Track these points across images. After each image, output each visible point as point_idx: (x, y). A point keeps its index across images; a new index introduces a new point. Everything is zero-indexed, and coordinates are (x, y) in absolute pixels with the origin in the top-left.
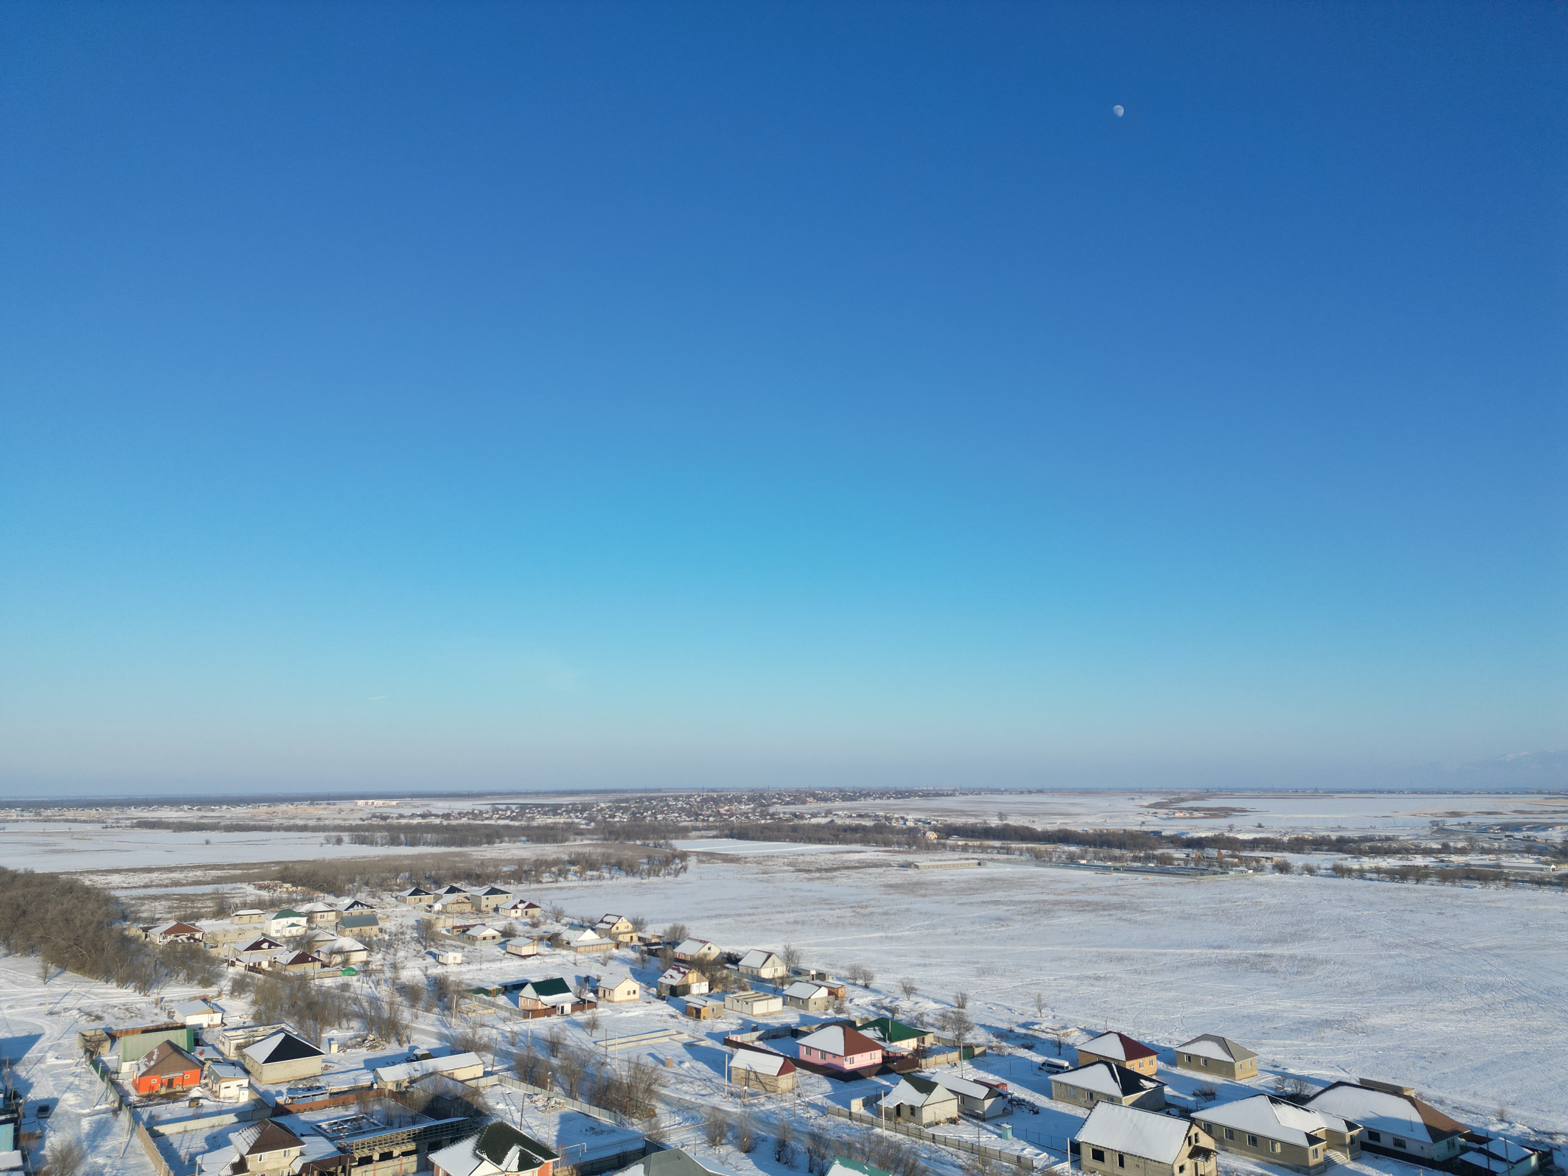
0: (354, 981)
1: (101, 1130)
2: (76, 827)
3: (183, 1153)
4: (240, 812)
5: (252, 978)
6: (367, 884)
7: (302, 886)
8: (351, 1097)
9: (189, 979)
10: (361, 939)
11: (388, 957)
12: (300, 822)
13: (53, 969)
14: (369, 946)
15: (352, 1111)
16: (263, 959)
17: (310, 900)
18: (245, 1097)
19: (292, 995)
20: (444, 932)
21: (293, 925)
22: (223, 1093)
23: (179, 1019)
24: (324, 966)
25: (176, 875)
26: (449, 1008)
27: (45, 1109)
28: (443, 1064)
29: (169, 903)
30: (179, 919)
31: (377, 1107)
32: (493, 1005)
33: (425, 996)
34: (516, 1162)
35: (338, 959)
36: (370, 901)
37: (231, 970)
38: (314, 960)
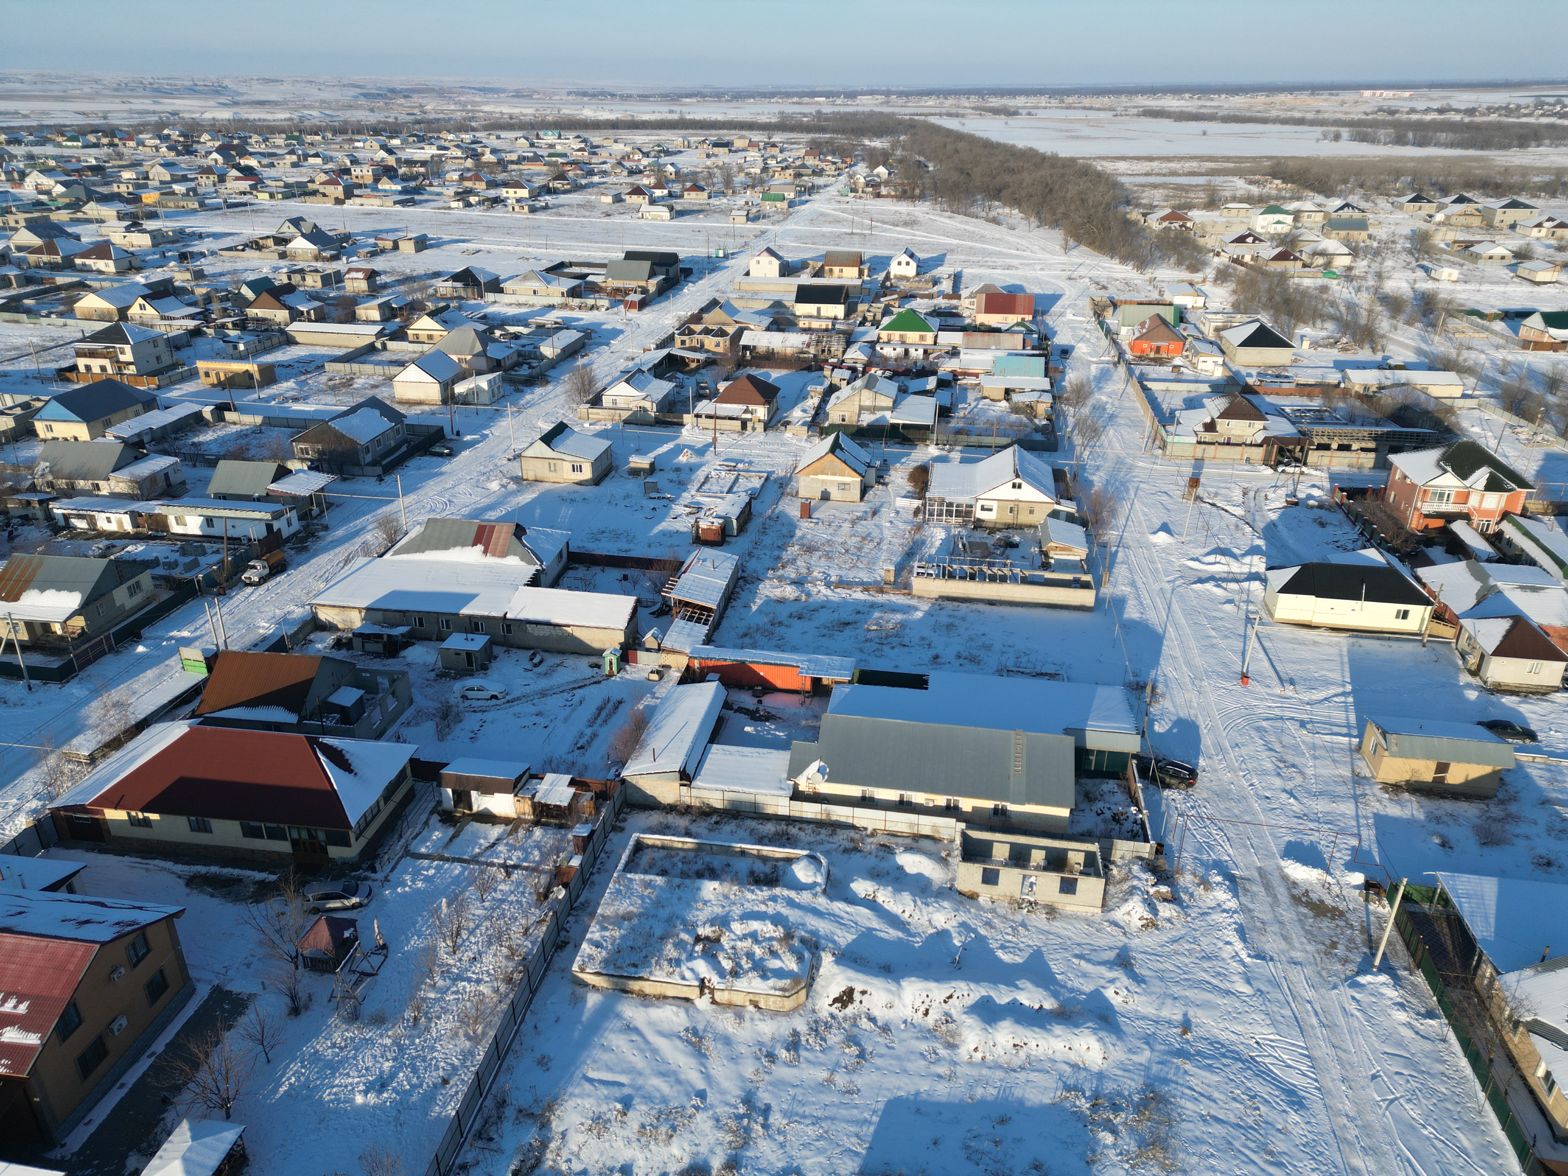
0: (1334, 284)
1: (1104, 376)
2: (1092, 115)
3: (1165, 406)
4: (1237, 103)
5: (1235, 269)
6: (1361, 186)
7: (1293, 182)
8: (1317, 390)
9: (1179, 263)
10: (1347, 243)
11: (1374, 265)
12: (1297, 115)
13: (1071, 242)
14: (1355, 251)
15: (1316, 403)
16: (1246, 251)
17: (1299, 199)
18: (1219, 373)
19: (1270, 290)
20: (1442, 245)
21: (1279, 222)
22: (1201, 366)
23: (1167, 297)
24: (1305, 266)
25: (1173, 165)
26: (1434, 326)
27: (1065, 352)
28: (1419, 378)
29: (1165, 192)
30: (1174, 207)
31: (1341, 405)
32: (1487, 329)
33: (1408, 309)
34: (1483, 482)
35: (1320, 261)
36: (1363, 204)
37: (1216, 259)
38: (1296, 259)
